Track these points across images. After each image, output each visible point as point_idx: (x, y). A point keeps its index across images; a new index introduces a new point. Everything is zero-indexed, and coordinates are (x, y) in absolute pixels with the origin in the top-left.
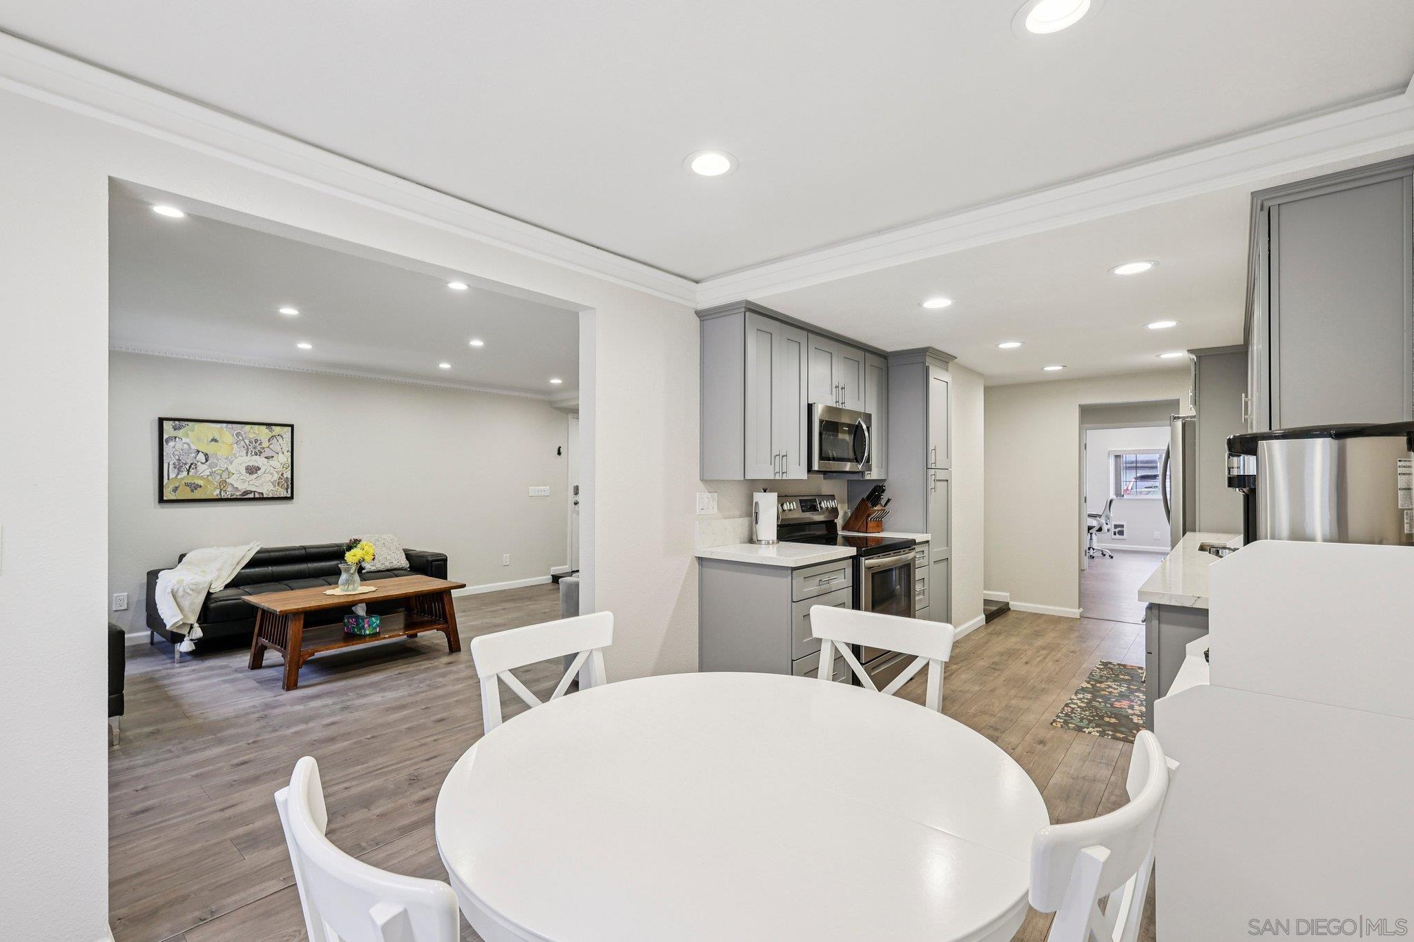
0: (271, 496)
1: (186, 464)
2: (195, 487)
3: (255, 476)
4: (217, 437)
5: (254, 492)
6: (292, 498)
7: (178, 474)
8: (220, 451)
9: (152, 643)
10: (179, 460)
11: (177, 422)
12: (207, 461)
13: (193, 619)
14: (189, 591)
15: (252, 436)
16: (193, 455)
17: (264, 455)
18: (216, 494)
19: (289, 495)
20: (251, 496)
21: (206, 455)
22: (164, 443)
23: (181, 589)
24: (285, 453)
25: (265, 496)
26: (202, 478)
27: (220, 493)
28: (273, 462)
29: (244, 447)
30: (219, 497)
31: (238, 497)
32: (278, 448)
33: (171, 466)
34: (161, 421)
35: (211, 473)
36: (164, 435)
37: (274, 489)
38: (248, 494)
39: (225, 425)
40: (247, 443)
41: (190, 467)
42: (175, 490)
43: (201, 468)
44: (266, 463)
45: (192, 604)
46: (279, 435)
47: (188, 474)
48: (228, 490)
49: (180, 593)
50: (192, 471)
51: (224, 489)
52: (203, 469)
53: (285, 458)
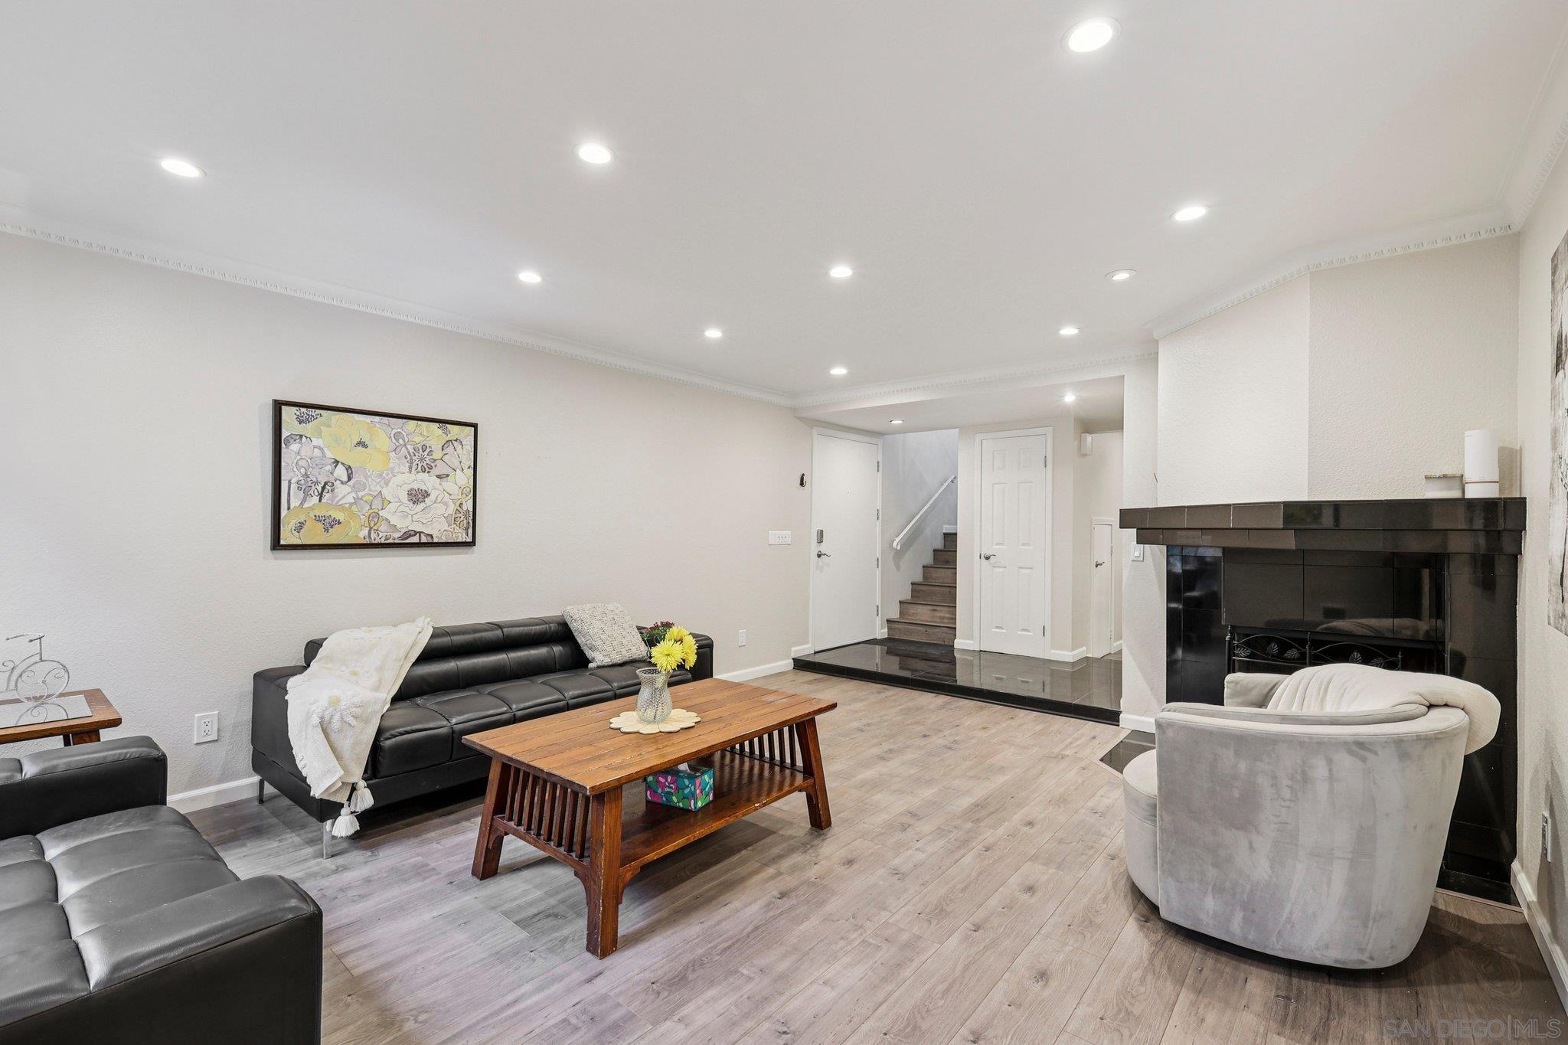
0: (444, 540)
1: (316, 483)
2: (331, 524)
3: (422, 506)
4: (366, 439)
5: (420, 533)
6: (473, 543)
7: (304, 500)
8: (367, 462)
9: (261, 800)
10: (306, 475)
11: (303, 410)
12: (350, 479)
13: (357, 774)
14: (350, 719)
15: (417, 439)
16: (329, 468)
17: (436, 471)
18: (362, 536)
19: (469, 539)
20: (415, 539)
21: (349, 468)
22: (283, 445)
23: (337, 717)
24: (466, 470)
25: (435, 540)
26: (341, 508)
27: (370, 533)
28: (448, 485)
29: (406, 458)
30: (367, 541)
31: (397, 541)
32: (454, 460)
33: (294, 486)
34: (278, 406)
35: (357, 500)
36: (283, 430)
37: (449, 529)
38: (410, 536)
39: (377, 418)
40: (411, 451)
41: (323, 488)
42: (300, 526)
43: (342, 490)
44: (437, 485)
45: (356, 744)
46: (456, 440)
47: (320, 500)
48: (381, 529)
49: (336, 724)
50: (327, 496)
51: (375, 528)
52: (344, 493)
53: (464, 478)
